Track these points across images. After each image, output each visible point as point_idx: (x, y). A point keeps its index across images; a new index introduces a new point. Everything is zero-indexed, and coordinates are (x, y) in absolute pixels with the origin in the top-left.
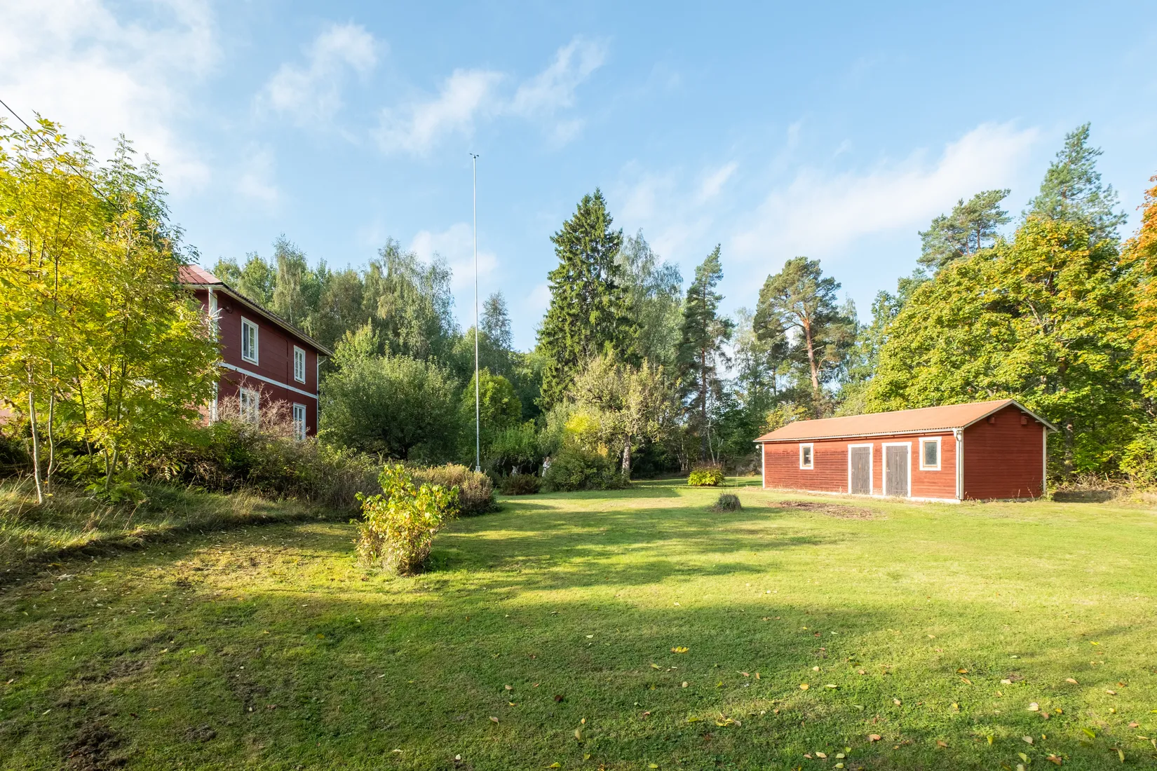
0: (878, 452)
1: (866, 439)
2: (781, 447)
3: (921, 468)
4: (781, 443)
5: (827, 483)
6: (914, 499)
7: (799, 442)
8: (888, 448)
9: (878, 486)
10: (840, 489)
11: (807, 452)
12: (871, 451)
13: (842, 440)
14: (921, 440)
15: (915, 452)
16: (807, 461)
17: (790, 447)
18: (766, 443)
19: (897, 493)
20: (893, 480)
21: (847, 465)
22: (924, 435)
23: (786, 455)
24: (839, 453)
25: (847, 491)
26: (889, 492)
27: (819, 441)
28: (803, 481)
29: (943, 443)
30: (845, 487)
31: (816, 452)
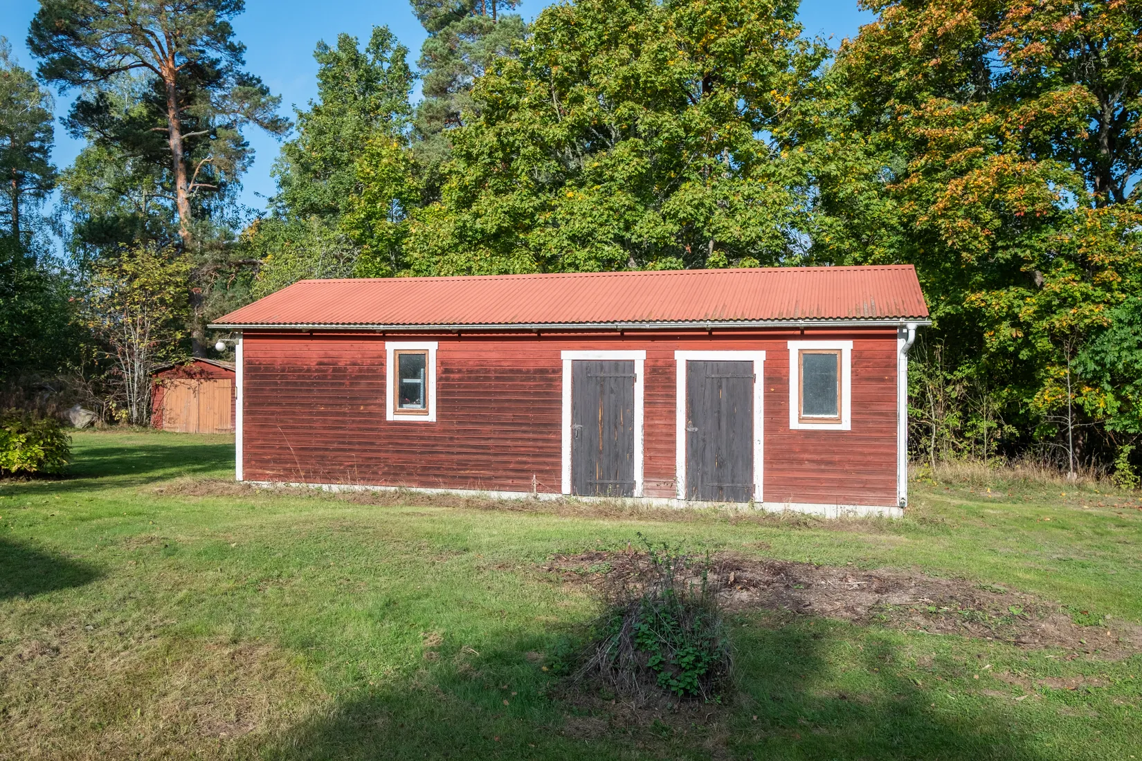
0: (660, 377)
1: (623, 336)
2: (313, 352)
3: (794, 424)
4: (312, 335)
5: (487, 465)
6: (775, 507)
7: (386, 336)
8: (691, 365)
9: (659, 470)
10: (534, 481)
11: (411, 366)
12: (639, 370)
13: (540, 335)
14: (794, 346)
15: (777, 380)
16: (409, 394)
17: (346, 352)
18: (250, 334)
19: (718, 493)
20: (708, 455)
21: (560, 410)
22: (802, 334)
23: (331, 374)
24: (528, 375)
25: (558, 488)
26: (694, 490)
27: (460, 335)
28: (393, 459)
29: (857, 357)
30: (550, 478)
31: (445, 369)
